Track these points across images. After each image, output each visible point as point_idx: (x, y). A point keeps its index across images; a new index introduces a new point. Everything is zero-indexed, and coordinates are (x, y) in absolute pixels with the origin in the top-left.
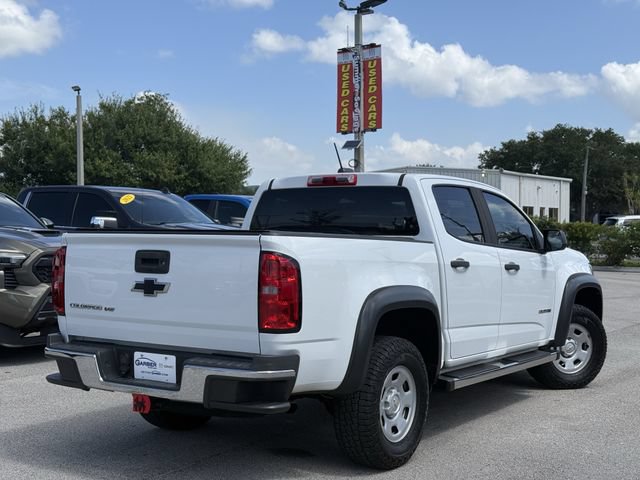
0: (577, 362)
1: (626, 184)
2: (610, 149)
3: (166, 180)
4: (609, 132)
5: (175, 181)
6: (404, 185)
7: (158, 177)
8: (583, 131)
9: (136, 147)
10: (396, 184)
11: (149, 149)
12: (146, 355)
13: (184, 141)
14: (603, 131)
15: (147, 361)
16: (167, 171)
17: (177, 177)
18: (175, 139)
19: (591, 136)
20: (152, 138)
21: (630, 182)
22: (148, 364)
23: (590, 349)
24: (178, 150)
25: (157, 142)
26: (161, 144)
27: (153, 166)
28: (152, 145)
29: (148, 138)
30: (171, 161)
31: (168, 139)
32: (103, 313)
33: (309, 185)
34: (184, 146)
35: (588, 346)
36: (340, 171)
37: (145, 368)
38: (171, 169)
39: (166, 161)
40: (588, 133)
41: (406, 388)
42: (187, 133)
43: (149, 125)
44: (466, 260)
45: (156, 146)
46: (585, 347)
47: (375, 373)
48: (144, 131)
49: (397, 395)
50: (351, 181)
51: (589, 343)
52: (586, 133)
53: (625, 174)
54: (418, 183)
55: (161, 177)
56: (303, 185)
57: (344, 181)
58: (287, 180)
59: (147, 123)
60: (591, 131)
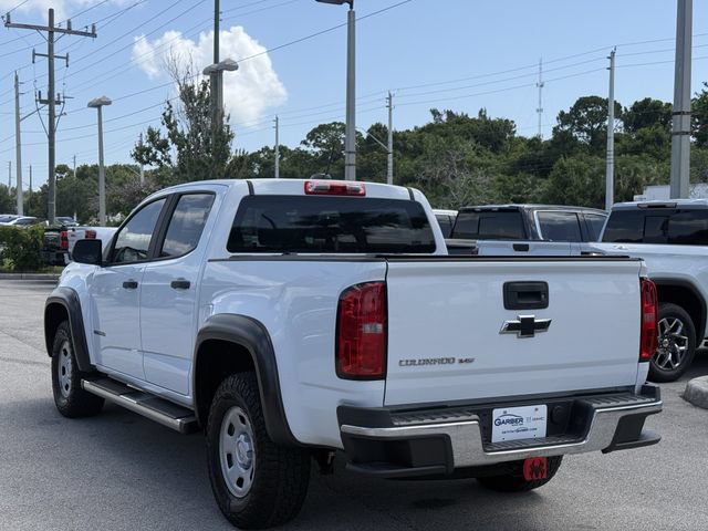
6: (417, 200)
10: (408, 198)
12: (510, 410)
15: (510, 418)
22: (511, 421)
32: (456, 366)
33: (308, 193)
37: (508, 427)
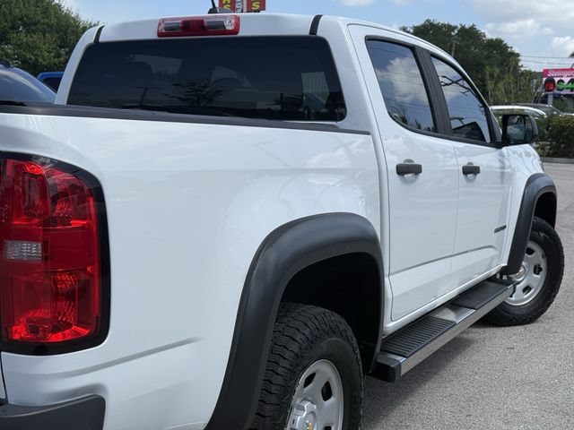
0: (527, 289)
1: (488, 77)
2: (472, 44)
3: (44, 63)
4: (472, 28)
5: (55, 64)
6: (320, 33)
7: (37, 60)
8: (449, 26)
9: (13, 28)
10: (306, 31)
11: (28, 31)
13: (63, 23)
14: (467, 27)
16: (46, 54)
17: (56, 60)
18: (54, 21)
19: (456, 32)
20: (29, 19)
21: (492, 76)
23: (543, 273)
24: (58, 32)
25: (35, 24)
26: (40, 26)
27: (29, 48)
28: (30, 26)
29: (25, 19)
30: (50, 44)
31: (46, 21)
33: (160, 34)
34: (63, 29)
35: (540, 269)
36: (210, 12)
38: (49, 52)
39: (45, 44)
40: (454, 28)
41: (327, 393)
42: (67, 16)
43: (26, 5)
44: (416, 162)
45: (34, 28)
46: (537, 270)
47: (280, 370)
48: (21, 11)
49: (313, 413)
50: (229, 27)
51: (543, 266)
52: (451, 28)
53: (487, 67)
54: (345, 31)
55: (40, 60)
56: (151, 34)
57: (218, 28)
58: (125, 26)
59: (24, 4)
60: (456, 27)
